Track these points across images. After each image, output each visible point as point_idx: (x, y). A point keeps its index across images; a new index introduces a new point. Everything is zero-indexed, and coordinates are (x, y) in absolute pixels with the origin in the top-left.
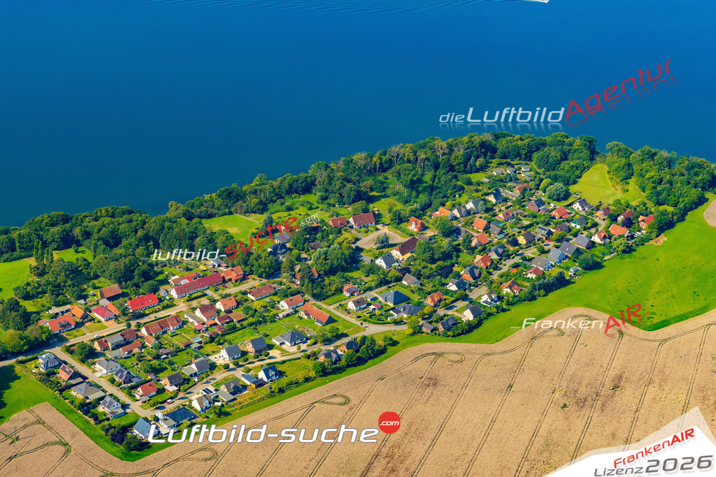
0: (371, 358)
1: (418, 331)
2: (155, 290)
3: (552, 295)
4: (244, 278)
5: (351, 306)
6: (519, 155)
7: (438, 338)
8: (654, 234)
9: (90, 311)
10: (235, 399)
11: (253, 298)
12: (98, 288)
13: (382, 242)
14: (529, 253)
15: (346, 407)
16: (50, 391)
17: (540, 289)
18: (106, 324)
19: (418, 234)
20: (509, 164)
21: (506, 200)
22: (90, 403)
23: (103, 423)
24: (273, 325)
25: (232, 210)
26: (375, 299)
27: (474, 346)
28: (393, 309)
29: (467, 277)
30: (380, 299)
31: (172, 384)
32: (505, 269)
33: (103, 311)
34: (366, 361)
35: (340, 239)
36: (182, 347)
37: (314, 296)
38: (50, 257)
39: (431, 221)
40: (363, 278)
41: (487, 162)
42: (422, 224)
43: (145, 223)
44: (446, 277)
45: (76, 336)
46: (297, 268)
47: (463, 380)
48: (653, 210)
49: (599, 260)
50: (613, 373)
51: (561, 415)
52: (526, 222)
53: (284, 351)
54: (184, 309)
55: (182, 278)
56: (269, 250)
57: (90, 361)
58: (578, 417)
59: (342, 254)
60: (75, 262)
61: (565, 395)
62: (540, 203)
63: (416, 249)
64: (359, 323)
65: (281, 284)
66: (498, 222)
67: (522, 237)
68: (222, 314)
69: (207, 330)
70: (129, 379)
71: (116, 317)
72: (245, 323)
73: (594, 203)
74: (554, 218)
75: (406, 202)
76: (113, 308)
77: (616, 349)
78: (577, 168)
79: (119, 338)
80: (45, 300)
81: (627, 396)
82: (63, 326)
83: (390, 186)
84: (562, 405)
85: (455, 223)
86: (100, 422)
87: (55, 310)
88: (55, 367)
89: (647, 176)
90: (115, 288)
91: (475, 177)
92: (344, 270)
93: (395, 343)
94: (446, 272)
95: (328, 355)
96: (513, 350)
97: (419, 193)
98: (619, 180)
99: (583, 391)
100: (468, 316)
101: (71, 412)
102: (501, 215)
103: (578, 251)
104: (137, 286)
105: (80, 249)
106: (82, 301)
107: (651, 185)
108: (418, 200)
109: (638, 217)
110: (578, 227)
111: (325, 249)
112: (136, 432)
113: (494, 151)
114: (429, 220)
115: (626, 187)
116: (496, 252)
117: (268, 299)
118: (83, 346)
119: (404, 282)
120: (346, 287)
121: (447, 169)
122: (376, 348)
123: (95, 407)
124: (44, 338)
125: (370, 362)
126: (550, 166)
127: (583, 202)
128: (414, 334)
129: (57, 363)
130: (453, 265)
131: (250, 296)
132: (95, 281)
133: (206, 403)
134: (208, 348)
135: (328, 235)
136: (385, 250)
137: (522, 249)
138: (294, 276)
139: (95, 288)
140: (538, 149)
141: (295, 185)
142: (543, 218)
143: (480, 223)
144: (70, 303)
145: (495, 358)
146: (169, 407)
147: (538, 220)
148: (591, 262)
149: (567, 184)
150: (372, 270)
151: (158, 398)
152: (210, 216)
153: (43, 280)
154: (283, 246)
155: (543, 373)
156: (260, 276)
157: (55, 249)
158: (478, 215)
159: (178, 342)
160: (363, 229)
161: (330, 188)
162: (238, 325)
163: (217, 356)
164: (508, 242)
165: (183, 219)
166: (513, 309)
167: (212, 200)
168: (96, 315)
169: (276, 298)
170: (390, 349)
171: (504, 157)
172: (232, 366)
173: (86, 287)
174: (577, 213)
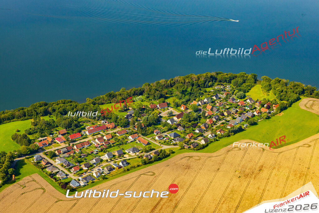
0: (164, 158)
1: (183, 148)
2: (80, 132)
3: (237, 135)
4: (115, 127)
5: (157, 138)
6: (226, 81)
7: (191, 151)
8: (279, 112)
9: (54, 139)
10: (110, 173)
11: (118, 135)
12: (58, 131)
13: (170, 114)
14: (228, 119)
15: (153, 176)
16: (38, 169)
17: (232, 132)
18: (61, 144)
19: (184, 111)
20: (222, 85)
21: (220, 98)
22: (53, 174)
23: (58, 181)
24: (126, 145)
25: (111, 101)
26: (166, 136)
27: (205, 154)
28: (173, 140)
29: (203, 128)
30: (169, 136)
31: (85, 167)
32: (218, 125)
33: (59, 139)
34: (162, 159)
35: (153, 113)
36: (90, 153)
37: (143, 134)
38: (39, 119)
39: (190, 106)
40: (162, 128)
41: (213, 84)
42: (186, 107)
43: (77, 106)
44: (195, 128)
45: (49, 149)
46: (136, 124)
47: (200, 167)
48: (278, 102)
49: (256, 122)
50: (259, 165)
51: (238, 180)
52: (228, 107)
53: (130, 155)
54: (91, 139)
55: (91, 127)
56: (125, 117)
57: (54, 158)
58: (245, 181)
59: (154, 118)
60: (49, 121)
61: (240, 173)
62: (233, 99)
63: (183, 117)
64: (159, 145)
65: (129, 130)
66: (217, 107)
67: (226, 112)
68: (106, 141)
69: (100, 147)
70: (69, 165)
71: (65, 142)
72: (115, 144)
73: (255, 100)
74: (239, 105)
75: (180, 99)
76: (63, 138)
77: (261, 155)
78: (249, 86)
79: (65, 149)
80: (37, 135)
81: (265, 173)
82: (44, 145)
83: (174, 93)
84: (239, 176)
85: (199, 107)
86: (57, 181)
87: (41, 139)
88: (40, 160)
89: (277, 89)
90: (64, 131)
91: (208, 89)
92: (155, 124)
93: (173, 153)
94: (195, 126)
95: (147, 156)
96: (220, 155)
97: (185, 95)
98: (265, 91)
99: (247, 171)
100: (203, 142)
101: (46, 177)
102: (218, 104)
103: (248, 118)
104: (73, 130)
105: (51, 116)
106: (51, 136)
107: (278, 92)
108: (185, 98)
109: (272, 105)
110: (248, 109)
111: (147, 116)
112: (71, 185)
113: (216, 79)
114: (189, 106)
115: (268, 94)
116: (215, 118)
117: (124, 136)
118: (51, 152)
119: (178, 129)
120: (155, 131)
121: (197, 86)
122: (166, 154)
123: (55, 175)
124: (36, 149)
125: (163, 159)
126: (238, 85)
127: (251, 99)
128: (181, 149)
129: (41, 159)
130: (198, 123)
131: (117, 134)
132: (57, 128)
133: (99, 174)
134: (100, 154)
135: (149, 111)
136: (171, 117)
137: (225, 117)
138: (135, 127)
139: (57, 131)
140: (234, 79)
141: (136, 92)
142: (234, 105)
143: (209, 107)
144: (47, 136)
145: (213, 158)
146: (84, 176)
147: (232, 106)
148: (253, 122)
149: (245, 92)
150: (166, 124)
151: (80, 172)
152: (102, 104)
153: (36, 127)
154: (131, 115)
155: (232, 164)
156: (121, 127)
157: (41, 116)
158: (209, 104)
159: (89, 151)
160: (163, 109)
161: (150, 93)
162: (112, 145)
163: (103, 156)
164: (220, 114)
165: (92, 105)
166: (221, 140)
167: (103, 98)
168: (56, 141)
169: (127, 135)
170: (172, 155)
171: (220, 81)
172: (109, 160)
173: (53, 130)
174: (248, 104)
